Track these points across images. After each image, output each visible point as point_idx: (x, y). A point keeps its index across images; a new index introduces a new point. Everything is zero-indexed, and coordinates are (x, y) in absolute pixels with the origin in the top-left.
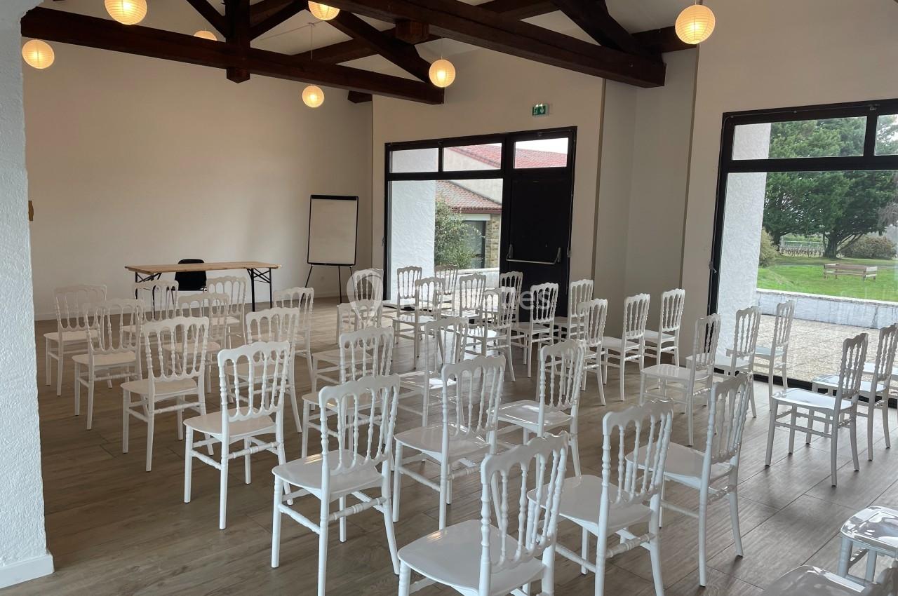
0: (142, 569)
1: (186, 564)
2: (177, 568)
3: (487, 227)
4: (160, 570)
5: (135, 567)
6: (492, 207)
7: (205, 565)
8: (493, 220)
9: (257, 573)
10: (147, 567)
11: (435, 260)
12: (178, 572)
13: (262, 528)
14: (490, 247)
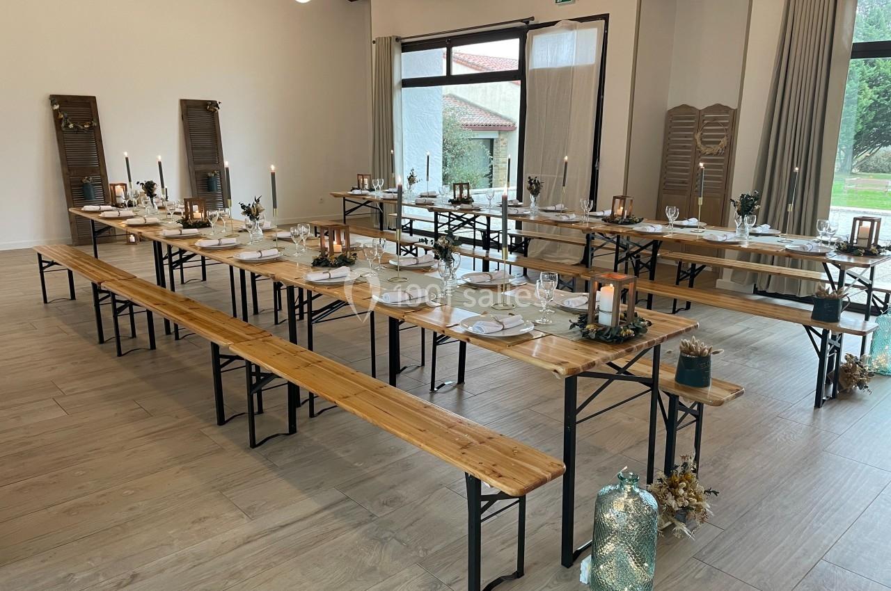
0: (78, 578)
1: (137, 570)
2: (124, 576)
3: (495, 145)
4: (101, 579)
5: (69, 575)
6: (500, 123)
7: (161, 571)
8: (501, 138)
9: (230, 583)
10: (86, 575)
11: (443, 180)
12: (125, 582)
13: (241, 513)
14: (498, 166)
